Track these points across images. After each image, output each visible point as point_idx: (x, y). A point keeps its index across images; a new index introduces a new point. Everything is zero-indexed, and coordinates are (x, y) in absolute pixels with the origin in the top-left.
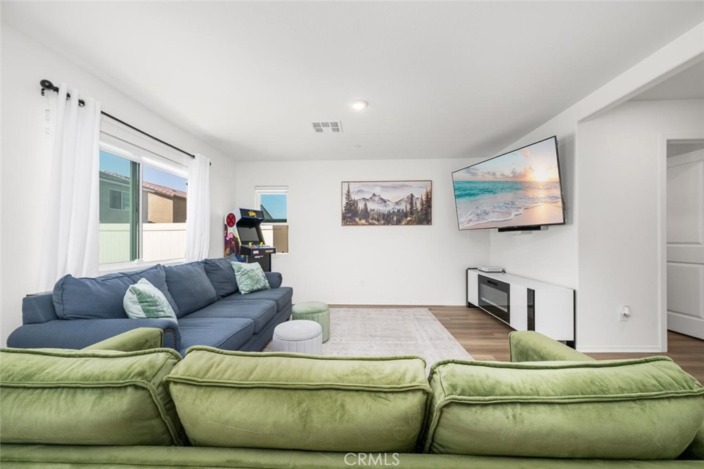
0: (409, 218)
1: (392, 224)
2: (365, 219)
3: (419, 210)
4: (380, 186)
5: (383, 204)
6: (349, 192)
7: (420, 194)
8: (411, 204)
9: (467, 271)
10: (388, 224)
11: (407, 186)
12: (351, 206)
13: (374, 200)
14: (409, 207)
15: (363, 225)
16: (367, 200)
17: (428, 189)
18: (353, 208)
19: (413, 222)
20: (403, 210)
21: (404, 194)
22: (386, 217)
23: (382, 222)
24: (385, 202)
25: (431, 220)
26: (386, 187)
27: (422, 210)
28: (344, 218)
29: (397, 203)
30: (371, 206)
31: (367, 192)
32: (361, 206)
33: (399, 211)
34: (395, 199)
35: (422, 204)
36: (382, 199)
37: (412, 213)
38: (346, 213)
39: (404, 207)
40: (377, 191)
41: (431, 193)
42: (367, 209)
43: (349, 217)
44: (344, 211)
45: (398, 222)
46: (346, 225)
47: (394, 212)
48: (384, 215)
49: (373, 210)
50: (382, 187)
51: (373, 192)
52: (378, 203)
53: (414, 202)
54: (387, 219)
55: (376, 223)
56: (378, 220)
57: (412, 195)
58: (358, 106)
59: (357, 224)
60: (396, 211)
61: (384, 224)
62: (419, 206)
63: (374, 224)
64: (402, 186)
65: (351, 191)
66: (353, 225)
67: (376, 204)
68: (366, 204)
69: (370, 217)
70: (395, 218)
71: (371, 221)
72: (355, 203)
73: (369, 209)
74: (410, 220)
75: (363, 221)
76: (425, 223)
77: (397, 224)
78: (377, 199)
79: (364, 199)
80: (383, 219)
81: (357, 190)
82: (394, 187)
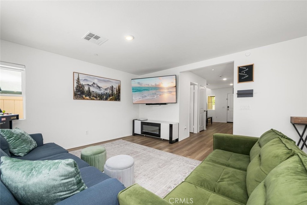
0: (111, 97)
1: (103, 100)
2: (88, 96)
3: (115, 94)
4: (97, 79)
5: (99, 89)
6: (78, 79)
7: (115, 86)
8: (112, 90)
9: (134, 121)
10: (101, 100)
11: (110, 81)
12: (80, 88)
13: (94, 86)
14: (111, 92)
15: (87, 99)
16: (90, 85)
17: (119, 85)
18: (81, 89)
19: (113, 99)
20: (108, 93)
21: (109, 85)
22: (100, 96)
23: (98, 99)
24: (100, 88)
25: (120, 99)
26: (100, 80)
27: (116, 94)
28: (75, 95)
29: (106, 89)
30: (92, 89)
31: (90, 81)
32: (86, 88)
33: (106, 93)
34: (105, 87)
35: (117, 91)
36: (98, 86)
37: (112, 95)
38: (77, 92)
39: (109, 91)
40: (96, 81)
41: (120, 86)
42: (90, 90)
43: (79, 95)
44: (75, 90)
45: (106, 99)
46: (76, 99)
47: (104, 94)
48: (99, 95)
49: (94, 92)
50: (98, 79)
51: (93, 82)
52: (96, 88)
53: (113, 90)
54: (101, 97)
55: (95, 99)
56: (96, 97)
57: (112, 86)
58: (129, 38)
59: (84, 99)
60: (105, 93)
61: (99, 100)
62: (115, 92)
63: (94, 99)
64: (108, 81)
65: (80, 78)
66: (81, 99)
67: (95, 89)
68: (89, 88)
69: (92, 96)
70: (105, 97)
71: (92, 97)
72: (83, 86)
73: (91, 91)
74: (112, 98)
75: (88, 98)
76: (118, 100)
77: (105, 100)
78: (95, 86)
79: (88, 85)
80: (99, 97)
81: (84, 79)
82: (104, 81)
